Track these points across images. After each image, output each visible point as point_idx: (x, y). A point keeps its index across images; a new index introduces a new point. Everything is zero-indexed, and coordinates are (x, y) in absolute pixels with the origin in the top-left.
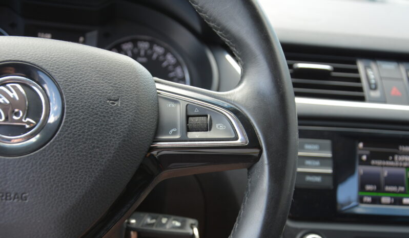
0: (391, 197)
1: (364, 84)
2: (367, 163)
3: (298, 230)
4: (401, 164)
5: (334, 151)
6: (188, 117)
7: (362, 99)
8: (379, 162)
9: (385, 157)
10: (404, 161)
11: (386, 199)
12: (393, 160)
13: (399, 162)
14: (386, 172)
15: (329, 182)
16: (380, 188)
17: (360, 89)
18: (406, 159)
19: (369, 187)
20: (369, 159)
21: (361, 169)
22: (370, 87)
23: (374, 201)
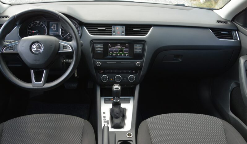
1: (112, 32)
2: (111, 48)
3: (96, 61)
5: (104, 46)
6: (64, 47)
7: (111, 35)
9: (114, 46)
11: (114, 55)
14: (114, 49)
15: (102, 52)
16: (113, 53)
17: (111, 33)
18: (119, 47)
19: (111, 53)
20: (111, 47)
21: (109, 49)
22: (113, 32)
23: (112, 55)
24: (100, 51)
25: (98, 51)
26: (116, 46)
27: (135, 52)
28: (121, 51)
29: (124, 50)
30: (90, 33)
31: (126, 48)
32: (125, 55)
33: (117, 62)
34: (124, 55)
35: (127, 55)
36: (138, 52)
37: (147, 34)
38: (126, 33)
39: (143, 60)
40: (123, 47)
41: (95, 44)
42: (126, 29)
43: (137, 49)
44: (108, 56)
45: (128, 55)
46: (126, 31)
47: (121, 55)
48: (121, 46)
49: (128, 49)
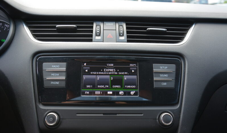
0: (101, 91)
1: (94, 33)
2: (88, 73)
3: (46, 110)
4: (107, 73)
8: (95, 73)
10: (109, 71)
11: (98, 92)
12: (103, 71)
13: (106, 72)
14: (98, 77)
15: (63, 84)
16: (94, 87)
17: (91, 36)
18: (111, 70)
19: (88, 86)
20: (89, 71)
21: (85, 77)
22: (96, 35)
23: (91, 93)
24: (58, 83)
25: (52, 83)
26: (103, 68)
27: (155, 85)
28: (117, 81)
29: (125, 78)
30: (35, 36)
31: (130, 73)
32: (129, 94)
33: (105, 113)
34: (125, 94)
35: (132, 93)
36: (165, 84)
37: (181, 39)
38: (128, 37)
39: (179, 106)
40: (122, 70)
41: (45, 64)
42: (127, 28)
43: (159, 77)
44: (79, 95)
45: (135, 94)
46: (128, 32)
47: (118, 94)
48: (116, 69)
49: (135, 77)
